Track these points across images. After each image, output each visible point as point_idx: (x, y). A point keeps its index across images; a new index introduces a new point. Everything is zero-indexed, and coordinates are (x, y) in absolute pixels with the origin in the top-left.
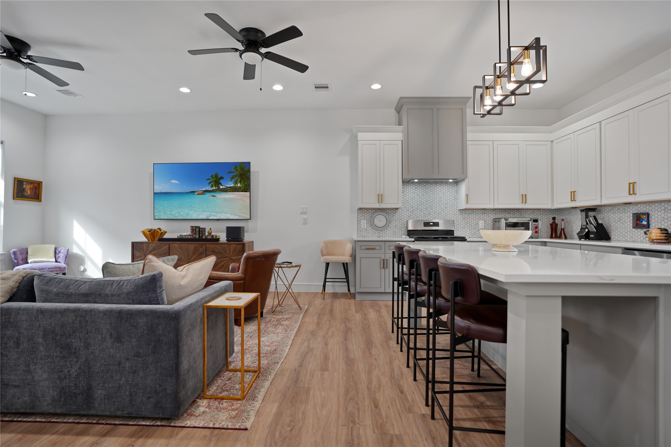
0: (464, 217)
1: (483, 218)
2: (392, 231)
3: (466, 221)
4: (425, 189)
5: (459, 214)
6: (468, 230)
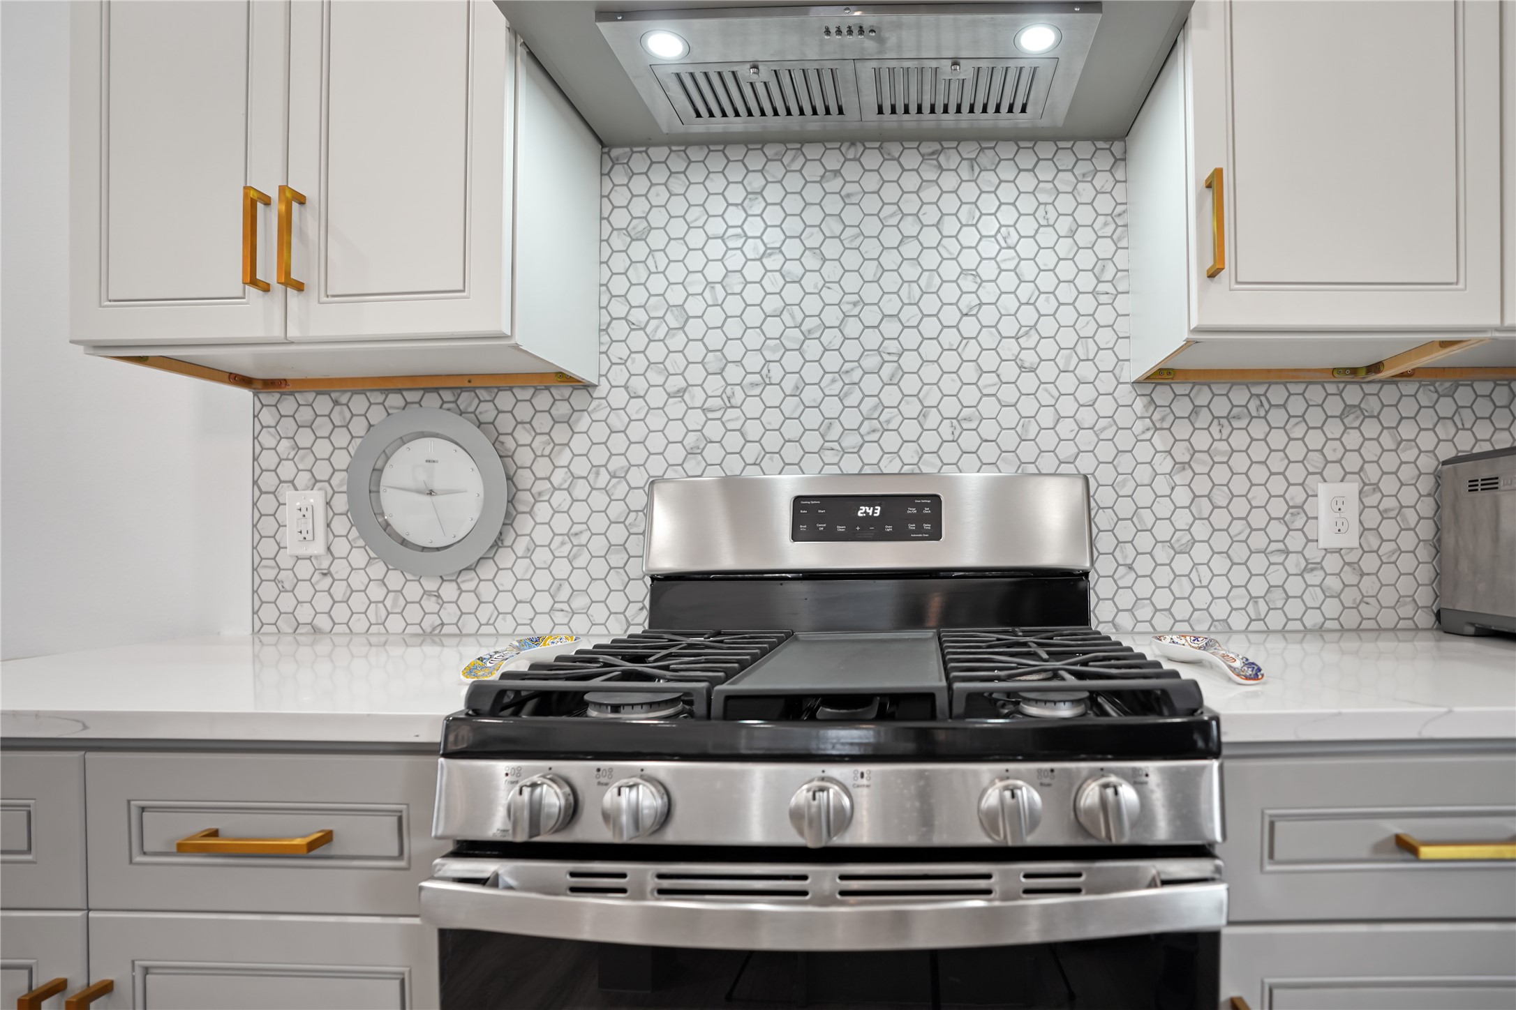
0: (1181, 453)
1: (1352, 462)
2: (542, 580)
3: (1202, 486)
4: (833, 204)
5: (1139, 426)
6: (1220, 564)
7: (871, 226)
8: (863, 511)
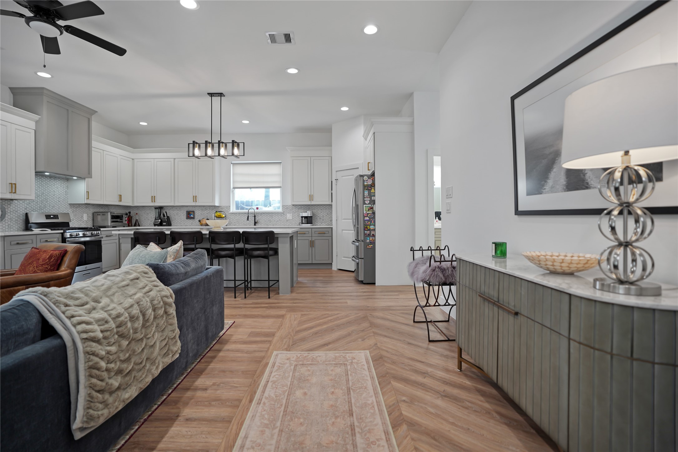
0: (73, 211)
1: (86, 212)
2: (7, 224)
3: (75, 214)
4: (40, 182)
5: (69, 208)
6: (76, 222)
7: (44, 185)
8: (52, 216)
